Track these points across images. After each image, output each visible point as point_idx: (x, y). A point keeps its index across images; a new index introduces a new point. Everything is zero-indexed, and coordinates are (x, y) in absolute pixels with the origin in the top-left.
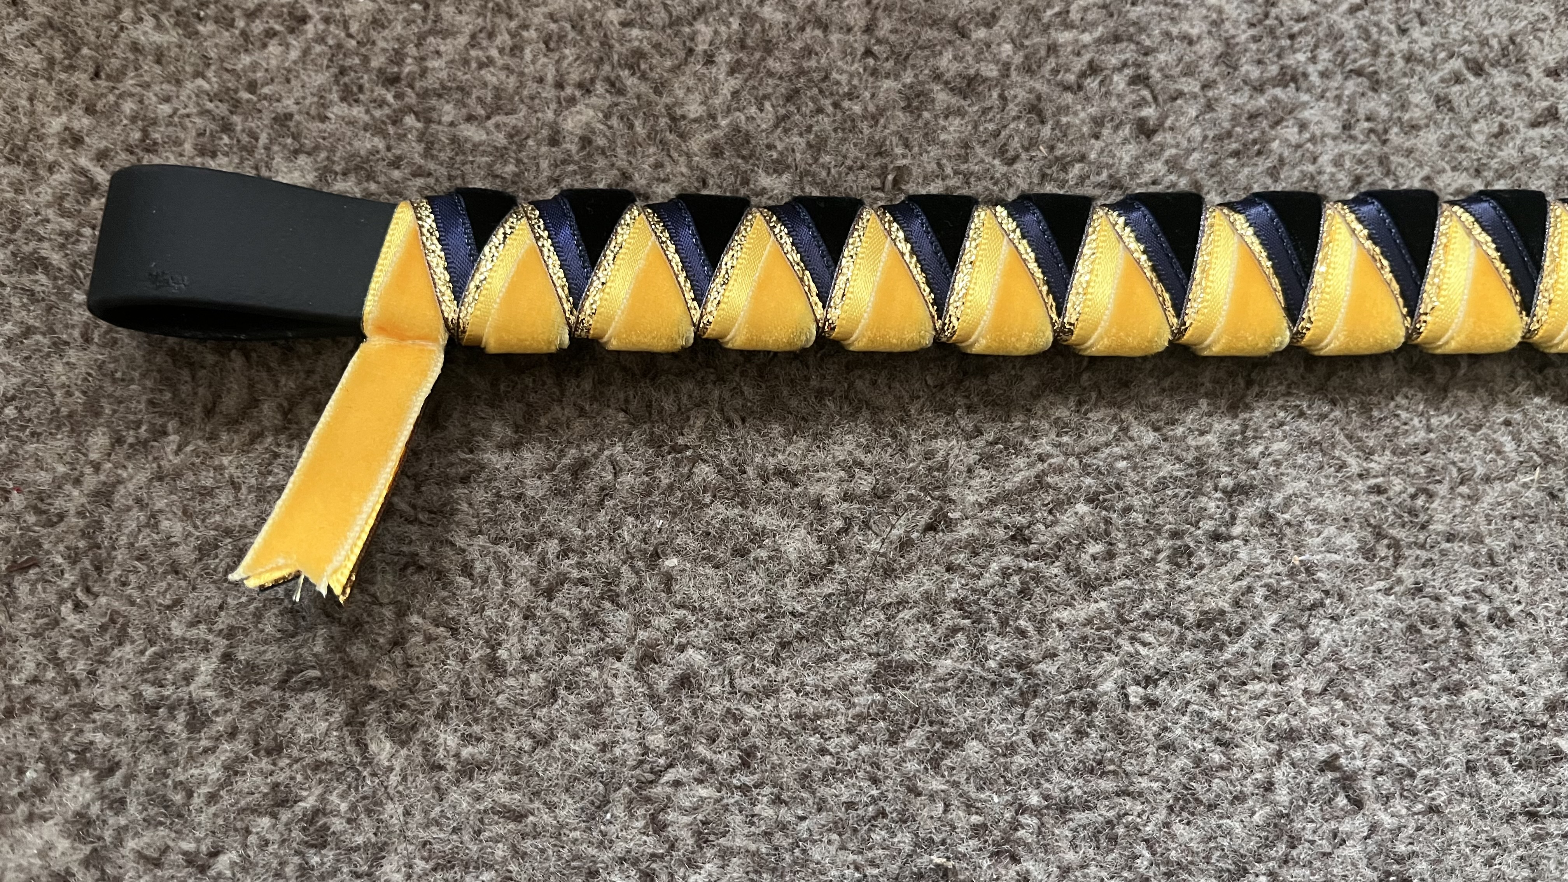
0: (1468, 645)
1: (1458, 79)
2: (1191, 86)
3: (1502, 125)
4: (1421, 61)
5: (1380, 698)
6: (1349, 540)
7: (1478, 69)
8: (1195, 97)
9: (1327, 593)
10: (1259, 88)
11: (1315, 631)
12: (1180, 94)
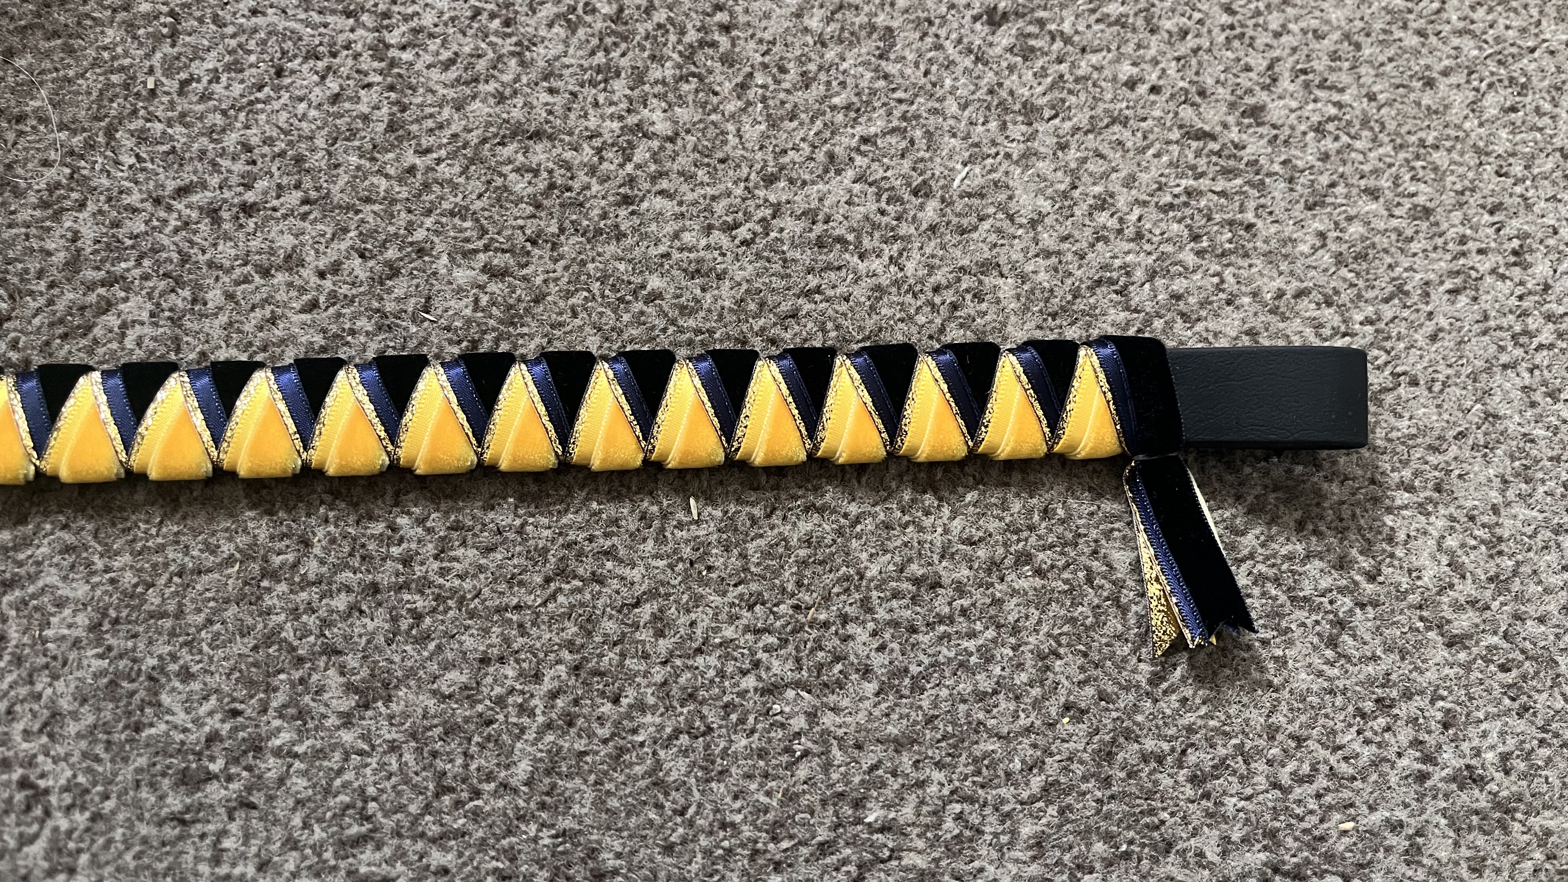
0: (156, 694)
1: (246, 280)
2: (42, 286)
3: (273, 312)
4: (221, 267)
5: (79, 736)
6: (82, 619)
7: (266, 273)
8: (41, 294)
9: (55, 658)
10: (90, 287)
11: (39, 687)
12: (31, 293)
